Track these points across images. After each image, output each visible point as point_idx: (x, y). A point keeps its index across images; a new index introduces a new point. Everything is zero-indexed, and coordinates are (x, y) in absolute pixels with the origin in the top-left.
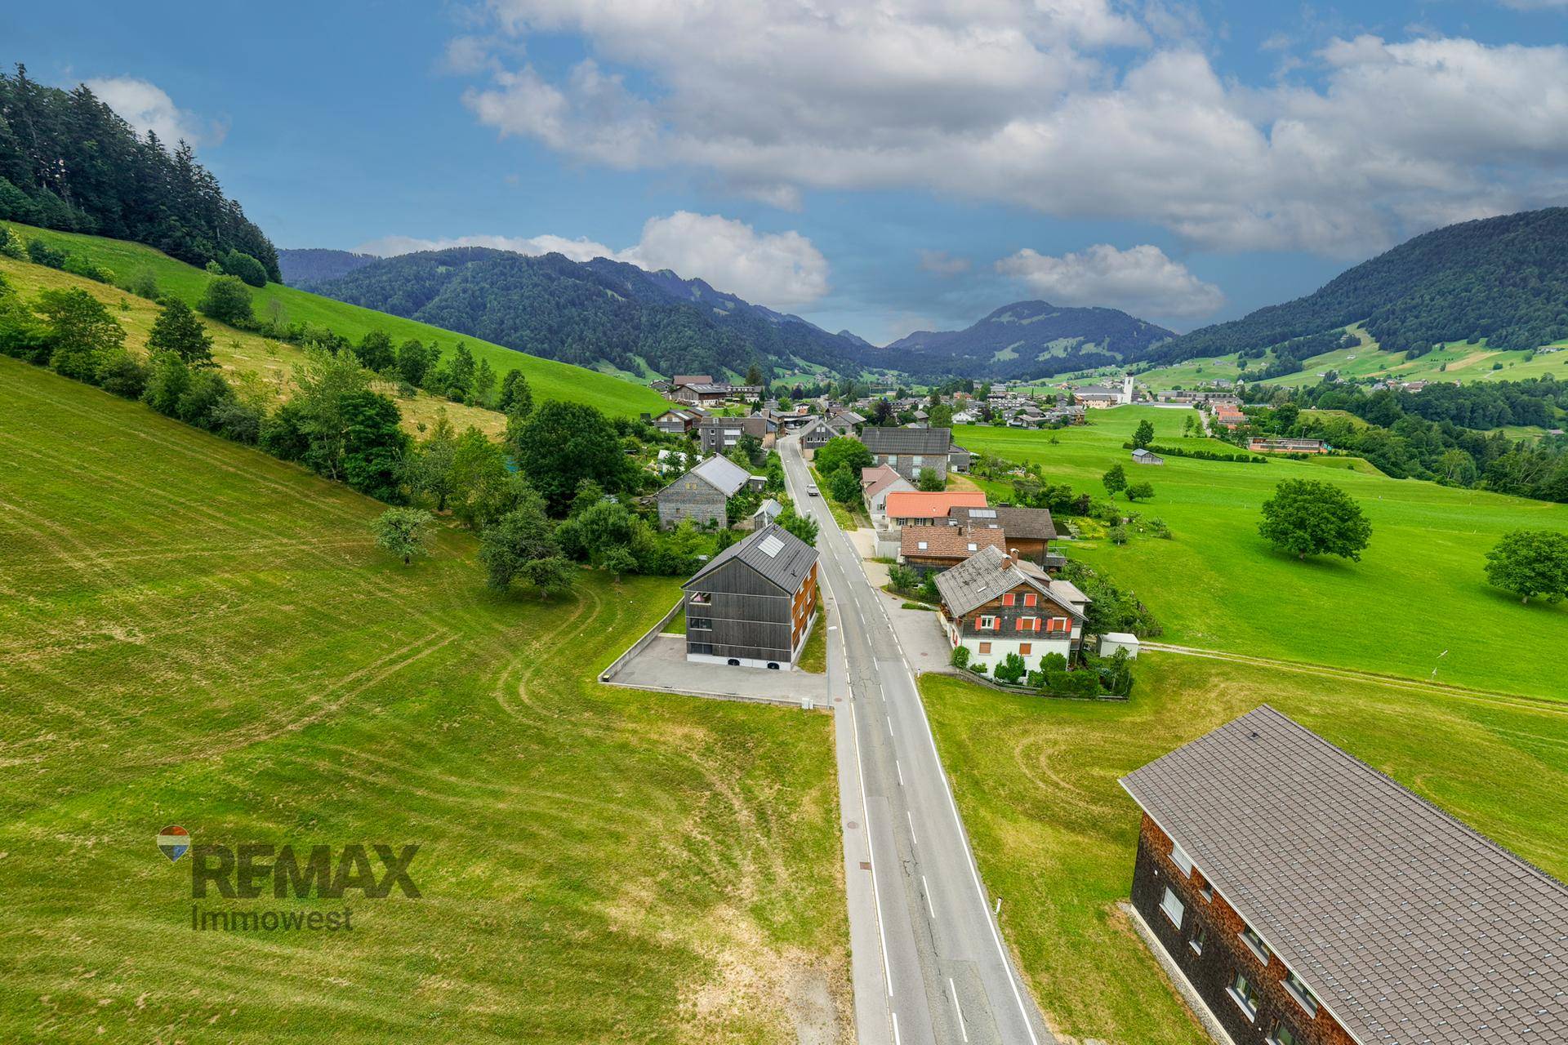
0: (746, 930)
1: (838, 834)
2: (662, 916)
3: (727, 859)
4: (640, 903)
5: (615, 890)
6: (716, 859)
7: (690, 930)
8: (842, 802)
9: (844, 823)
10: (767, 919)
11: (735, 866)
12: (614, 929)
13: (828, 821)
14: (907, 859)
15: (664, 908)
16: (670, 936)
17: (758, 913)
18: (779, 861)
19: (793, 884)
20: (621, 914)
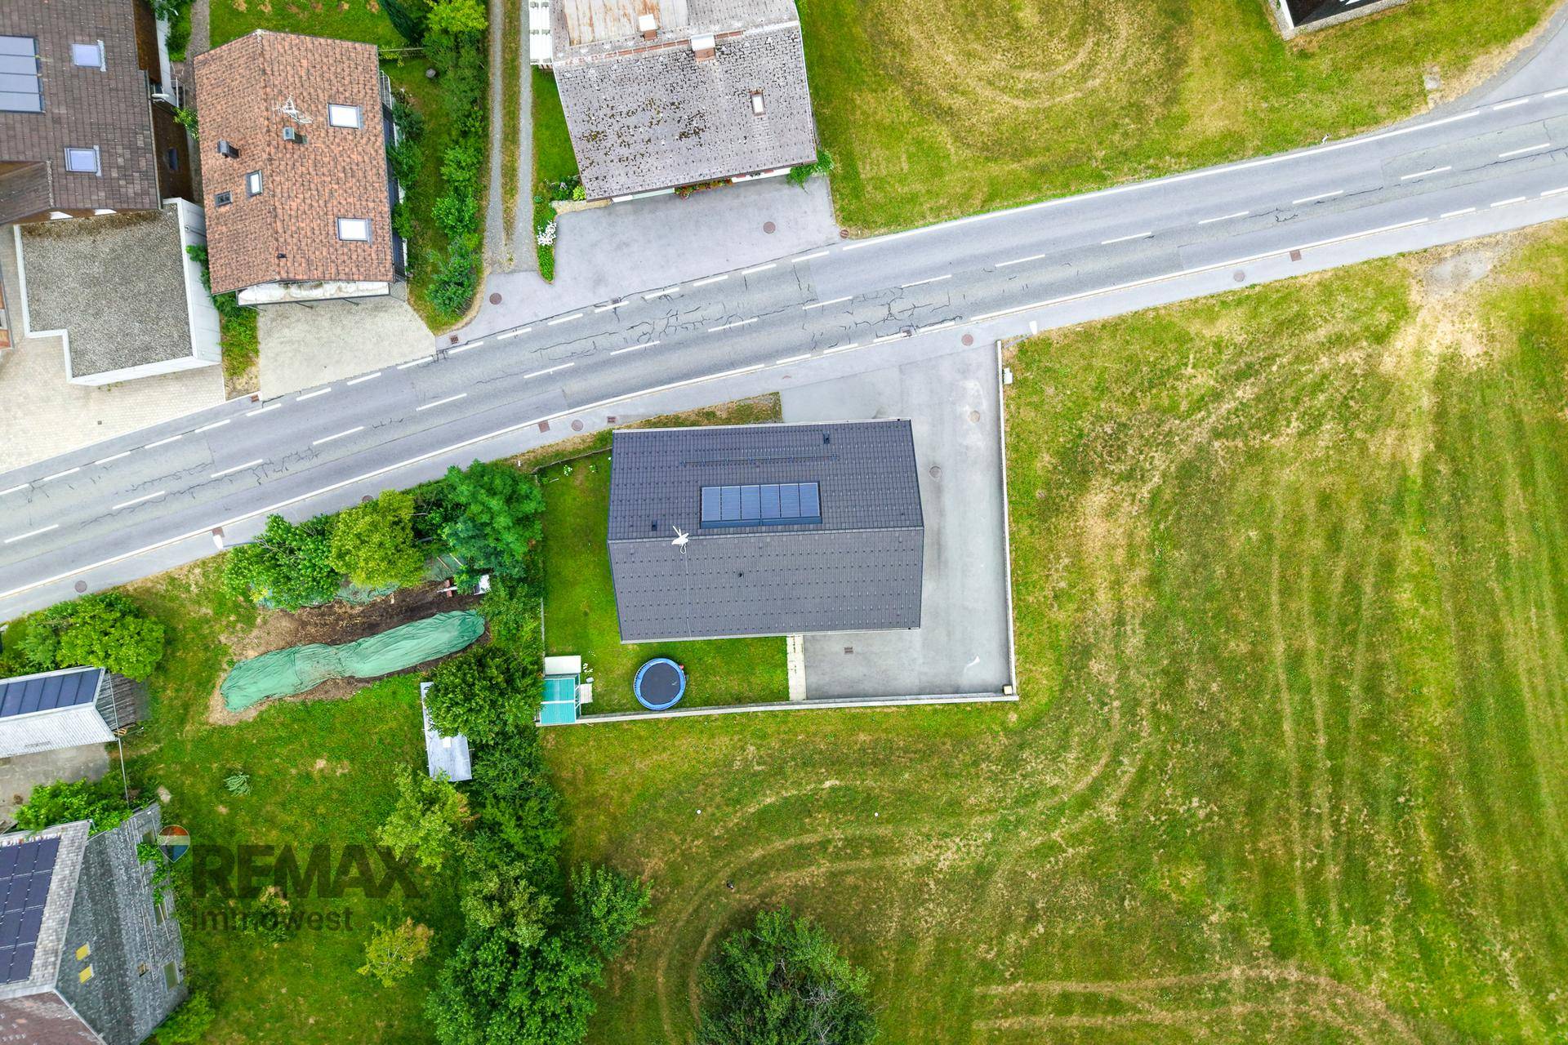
0: (1405, 340)
1: (1257, 289)
2: (1408, 414)
3: (1317, 387)
4: (1401, 439)
5: (1393, 466)
6: (1322, 397)
7: (1416, 385)
8: (1206, 293)
9: (1237, 286)
10: (1387, 327)
11: (1325, 376)
12: (1432, 446)
13: (1239, 303)
14: (1275, 219)
15: (1400, 417)
16: (1425, 399)
17: (1380, 338)
18: (1310, 336)
19: (1338, 315)
20: (1416, 450)
